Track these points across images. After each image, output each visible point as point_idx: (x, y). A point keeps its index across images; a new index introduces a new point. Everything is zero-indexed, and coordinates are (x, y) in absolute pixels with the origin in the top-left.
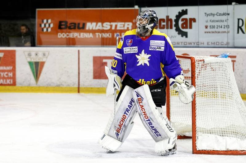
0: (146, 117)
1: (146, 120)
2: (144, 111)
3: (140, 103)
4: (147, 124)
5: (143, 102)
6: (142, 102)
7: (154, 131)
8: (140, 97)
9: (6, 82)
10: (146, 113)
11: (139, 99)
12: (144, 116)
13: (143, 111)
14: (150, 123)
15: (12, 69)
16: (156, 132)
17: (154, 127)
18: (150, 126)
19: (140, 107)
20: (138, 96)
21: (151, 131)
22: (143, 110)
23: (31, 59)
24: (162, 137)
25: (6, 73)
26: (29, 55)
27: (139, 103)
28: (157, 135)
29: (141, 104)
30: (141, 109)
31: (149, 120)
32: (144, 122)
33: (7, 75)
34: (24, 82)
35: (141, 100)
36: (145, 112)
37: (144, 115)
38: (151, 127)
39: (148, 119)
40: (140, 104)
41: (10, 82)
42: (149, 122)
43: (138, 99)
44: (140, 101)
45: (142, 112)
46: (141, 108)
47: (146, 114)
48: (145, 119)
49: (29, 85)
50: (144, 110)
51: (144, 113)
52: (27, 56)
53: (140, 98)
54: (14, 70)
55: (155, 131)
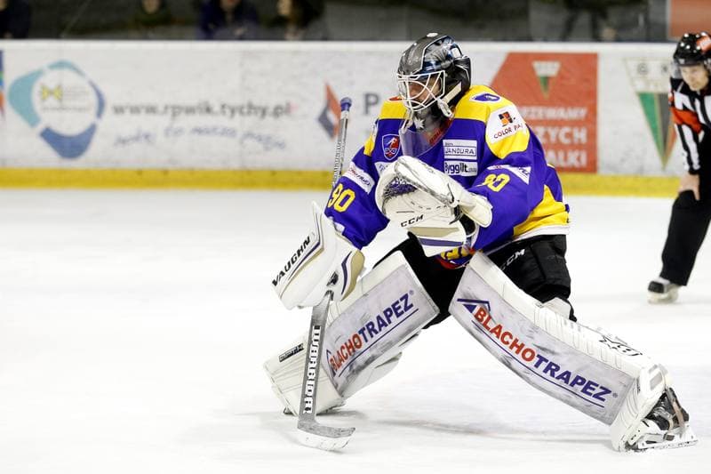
0: (528, 355)
1: (531, 364)
2: (511, 341)
3: (488, 324)
4: (543, 375)
5: (493, 313)
6: (490, 318)
7: (579, 388)
8: (478, 307)
9: (566, 159)
10: (519, 343)
11: (479, 313)
12: (519, 356)
13: (507, 343)
14: (552, 368)
15: (587, 117)
16: (588, 386)
17: (568, 373)
18: (558, 378)
19: (494, 336)
20: (471, 308)
21: (570, 394)
22: (507, 338)
23: (648, 83)
24: (615, 395)
25: (566, 129)
26: (643, 70)
27: (485, 325)
28: (596, 396)
29: (491, 325)
30: (499, 341)
31: (542, 359)
32: (533, 378)
33: (569, 135)
34: (623, 160)
35: (485, 314)
36: (517, 340)
37: (517, 352)
38: (561, 381)
39: (536, 359)
40: (488, 328)
41: (579, 159)
42: (544, 365)
43: (476, 316)
44: (485, 318)
45: (507, 347)
46: (498, 337)
47: (523, 345)
48: (527, 364)
49: (641, 170)
50: (511, 337)
51: (515, 349)
52: (634, 73)
53: (481, 309)
54: (590, 122)
55: (582, 387)
